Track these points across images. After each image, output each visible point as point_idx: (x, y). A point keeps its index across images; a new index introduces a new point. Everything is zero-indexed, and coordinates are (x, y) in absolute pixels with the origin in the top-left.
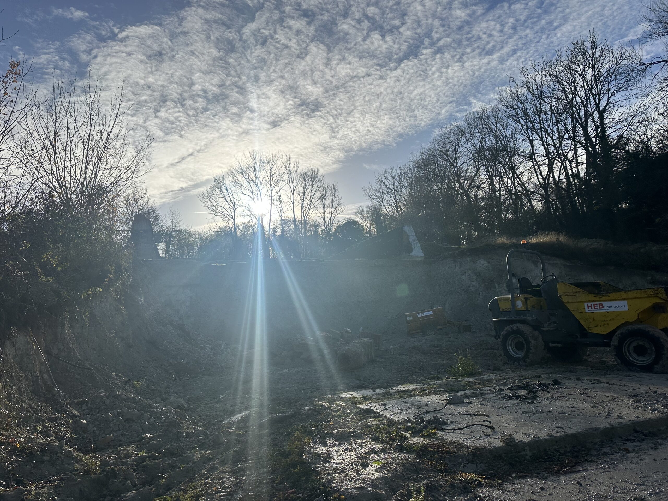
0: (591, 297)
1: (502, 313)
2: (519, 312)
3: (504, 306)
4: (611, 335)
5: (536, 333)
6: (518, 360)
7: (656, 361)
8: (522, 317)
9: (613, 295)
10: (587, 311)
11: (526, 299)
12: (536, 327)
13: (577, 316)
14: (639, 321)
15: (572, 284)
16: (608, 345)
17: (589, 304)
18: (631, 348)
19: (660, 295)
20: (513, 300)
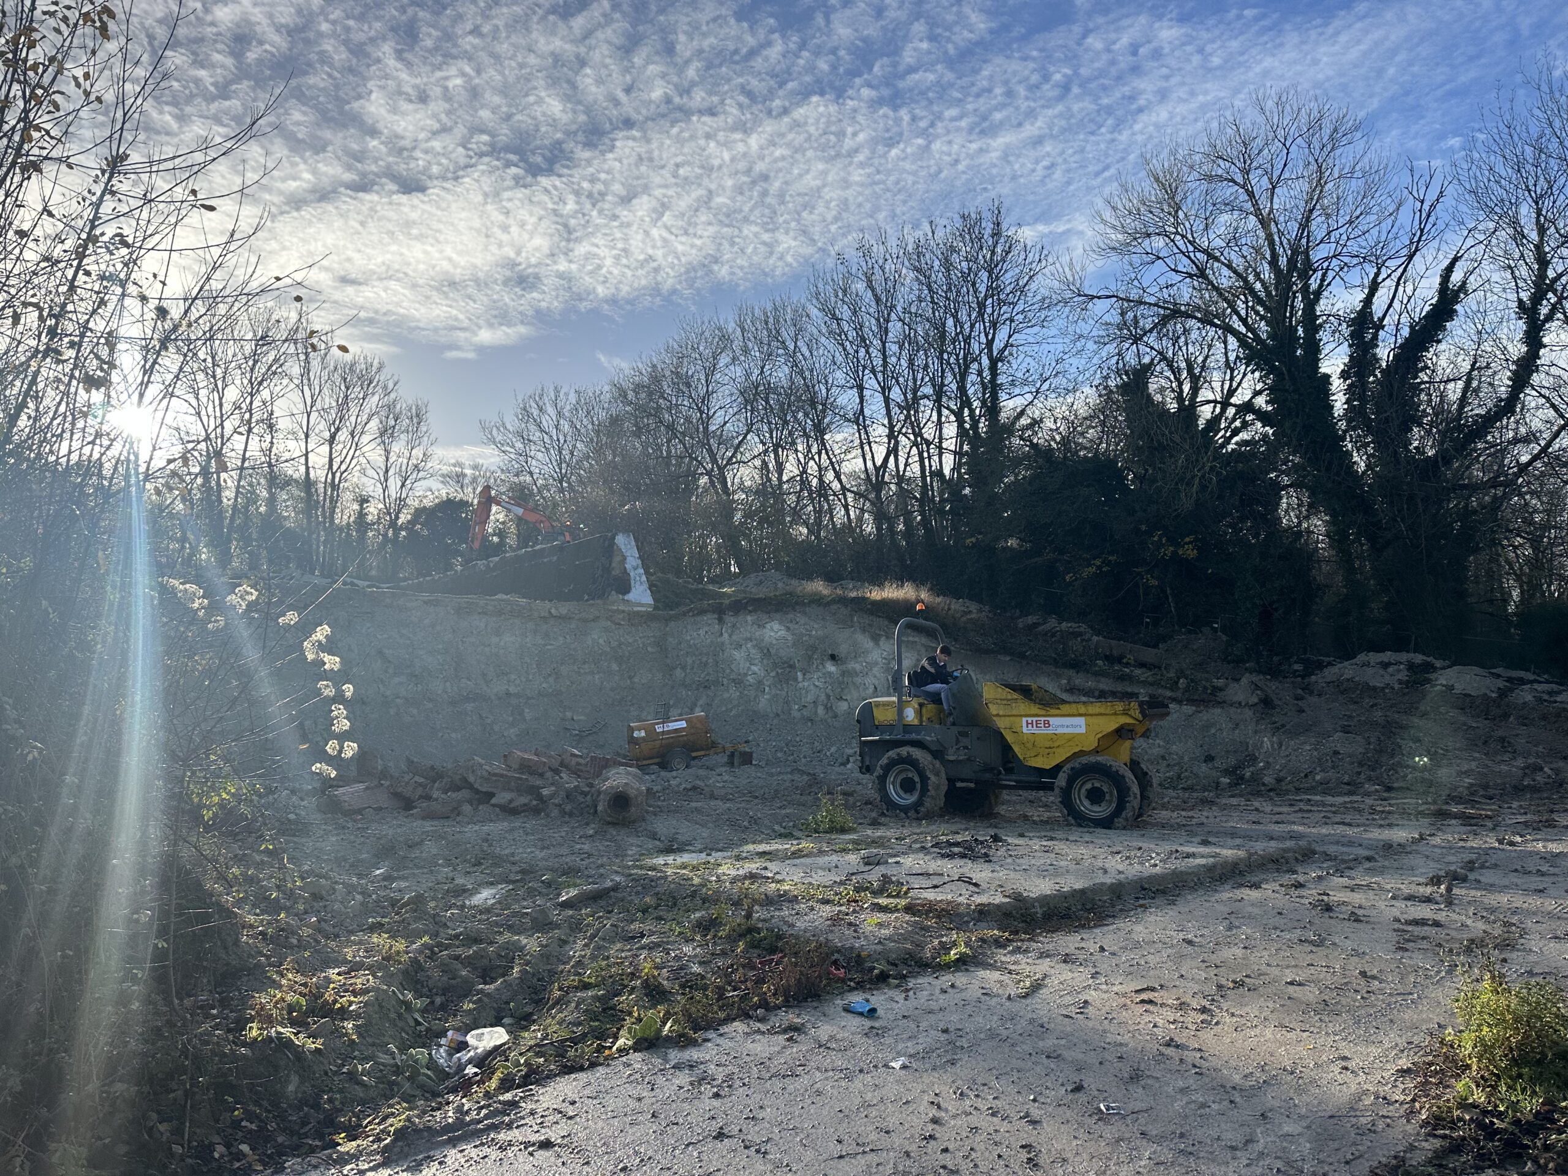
0: (1035, 709)
1: (877, 727)
2: (907, 728)
3: (882, 716)
4: (1058, 768)
5: (938, 764)
6: (905, 809)
7: (1118, 812)
8: (914, 736)
9: (1065, 708)
10: (1025, 730)
11: (921, 705)
12: (938, 754)
13: (1010, 738)
14: (1096, 751)
15: (1007, 686)
16: (1049, 787)
17: (1030, 720)
18: (1083, 791)
19: (1131, 712)
20: (900, 707)
